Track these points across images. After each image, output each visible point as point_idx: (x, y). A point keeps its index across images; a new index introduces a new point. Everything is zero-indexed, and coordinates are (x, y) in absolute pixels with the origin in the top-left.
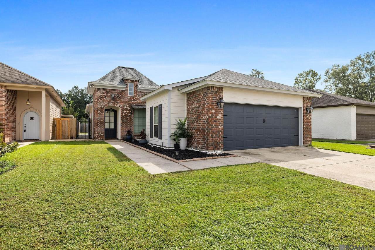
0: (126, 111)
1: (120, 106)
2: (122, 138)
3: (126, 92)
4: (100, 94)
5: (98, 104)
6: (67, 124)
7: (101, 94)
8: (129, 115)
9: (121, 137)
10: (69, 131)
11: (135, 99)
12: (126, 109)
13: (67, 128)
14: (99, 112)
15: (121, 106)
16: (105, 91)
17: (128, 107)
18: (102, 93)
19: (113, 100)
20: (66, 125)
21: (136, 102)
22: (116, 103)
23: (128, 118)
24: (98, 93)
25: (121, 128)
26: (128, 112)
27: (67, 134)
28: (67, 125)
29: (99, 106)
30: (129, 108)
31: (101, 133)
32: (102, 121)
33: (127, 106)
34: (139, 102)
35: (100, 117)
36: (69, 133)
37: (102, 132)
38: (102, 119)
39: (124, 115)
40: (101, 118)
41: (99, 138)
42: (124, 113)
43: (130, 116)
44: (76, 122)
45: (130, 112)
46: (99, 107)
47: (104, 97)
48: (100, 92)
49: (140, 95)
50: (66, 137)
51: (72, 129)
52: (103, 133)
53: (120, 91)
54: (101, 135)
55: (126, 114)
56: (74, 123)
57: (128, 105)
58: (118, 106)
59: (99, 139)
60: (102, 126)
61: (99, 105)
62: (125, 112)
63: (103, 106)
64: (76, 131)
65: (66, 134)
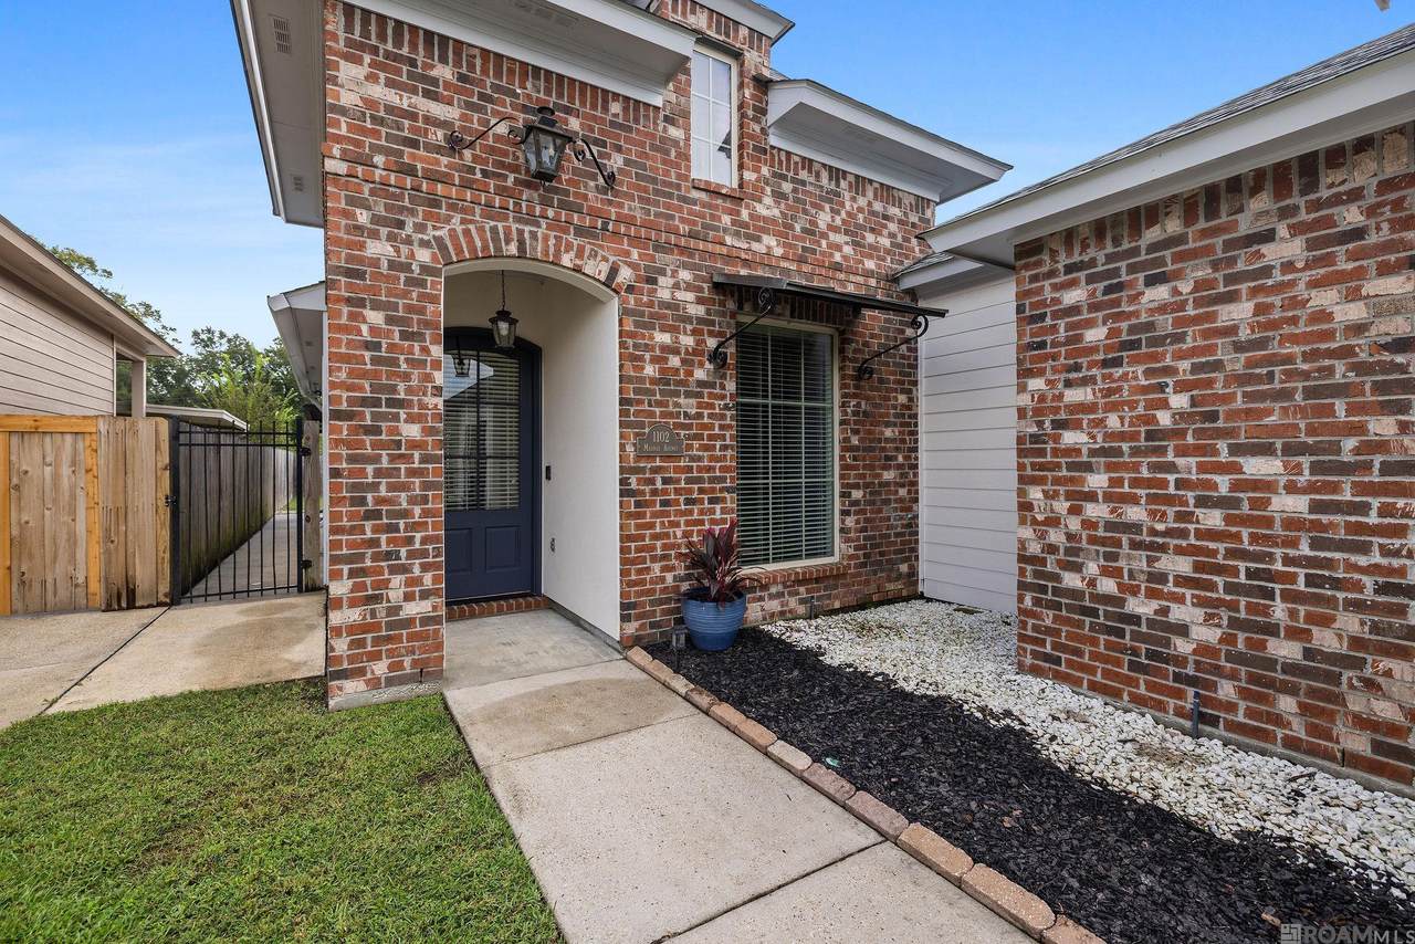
0: (673, 330)
1: (614, 271)
2: (631, 628)
3: (674, 132)
4: (378, 91)
5: (363, 217)
6: (66, 471)
7: (404, 101)
8: (700, 374)
9: (625, 618)
10: (98, 532)
11: (745, 215)
12: (672, 318)
13: (73, 512)
14: (376, 318)
15: (625, 274)
16: (444, 72)
17: (690, 296)
18: (414, 91)
19: (546, 203)
20: (56, 477)
21: (755, 246)
22: (580, 231)
23: (689, 405)
24: (359, 72)
25: (625, 515)
26: (688, 341)
27: (73, 559)
28: (65, 483)
29: (379, 249)
30: (700, 301)
31: (408, 597)
32: (413, 445)
33: (679, 287)
34: (778, 251)
35: (393, 389)
36: (96, 550)
37: (417, 581)
38: (411, 419)
39: (650, 370)
40: (401, 404)
41: (376, 657)
42: (654, 360)
43: (701, 384)
44: (165, 446)
45: (712, 343)
46: (375, 263)
47: (438, 136)
48: (386, 66)
49: (787, 187)
50: (63, 594)
51: (120, 514)
52: (425, 595)
53: (615, 108)
54: (409, 622)
55: (675, 361)
56: (151, 465)
57: (685, 275)
58: (597, 268)
59: (380, 668)
60: (412, 501)
61: (375, 235)
62: (665, 348)
63: (424, 256)
64: (166, 534)
65: (61, 569)
